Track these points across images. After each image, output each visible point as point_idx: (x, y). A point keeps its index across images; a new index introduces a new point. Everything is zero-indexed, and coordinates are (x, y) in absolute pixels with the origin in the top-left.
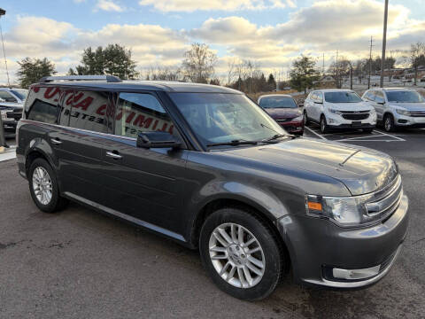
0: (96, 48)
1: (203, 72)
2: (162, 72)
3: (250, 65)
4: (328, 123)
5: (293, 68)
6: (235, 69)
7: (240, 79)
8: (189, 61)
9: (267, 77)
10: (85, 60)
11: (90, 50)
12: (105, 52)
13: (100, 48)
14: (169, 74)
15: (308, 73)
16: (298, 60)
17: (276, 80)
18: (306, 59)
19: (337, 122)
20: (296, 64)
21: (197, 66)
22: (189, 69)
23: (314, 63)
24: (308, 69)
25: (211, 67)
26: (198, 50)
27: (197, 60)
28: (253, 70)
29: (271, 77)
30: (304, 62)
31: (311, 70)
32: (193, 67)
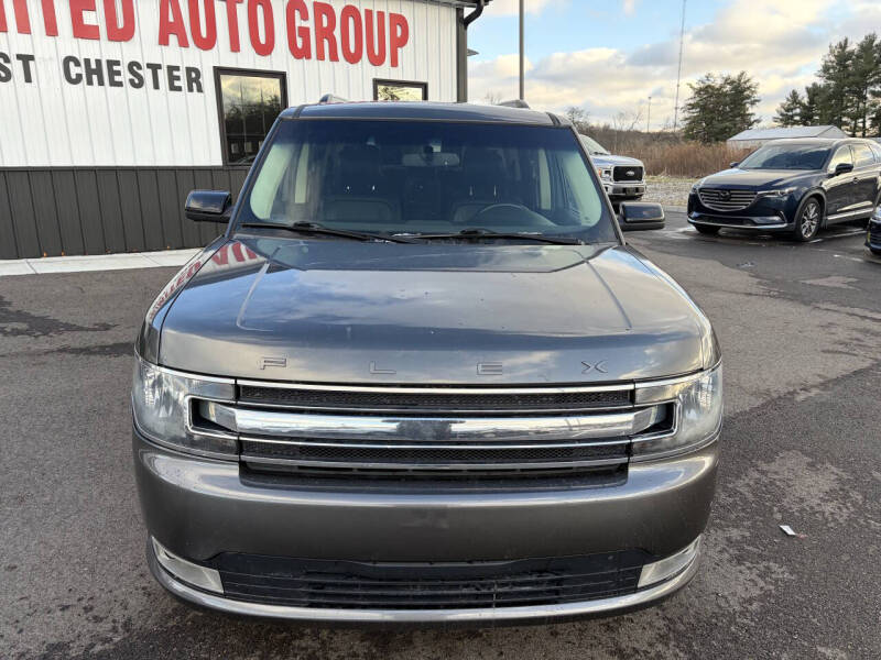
13: (871, 39)
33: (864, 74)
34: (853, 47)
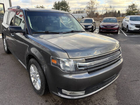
0: (58, 2)
1: (93, 10)
2: (79, 10)
3: (111, 7)
4: (129, 29)
5: (128, 8)
6: (105, 9)
7: (107, 12)
8: (88, 6)
9: (117, 12)
10: (54, 6)
11: (56, 3)
12: (61, 3)
13: (59, 2)
14: (81, 10)
15: (134, 10)
16: (131, 5)
17: (121, 13)
18: (134, 5)
19: (133, 29)
20: (129, 7)
21: (91, 8)
22: (88, 9)
23: (137, 6)
24: (134, 9)
25: (96, 8)
26: (92, 2)
27: (91, 5)
28: (112, 9)
29: (119, 12)
30: (133, 6)
31: (135, 9)
32: (90, 8)
33: (59, 7)
34: (57, 3)
